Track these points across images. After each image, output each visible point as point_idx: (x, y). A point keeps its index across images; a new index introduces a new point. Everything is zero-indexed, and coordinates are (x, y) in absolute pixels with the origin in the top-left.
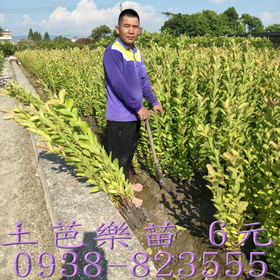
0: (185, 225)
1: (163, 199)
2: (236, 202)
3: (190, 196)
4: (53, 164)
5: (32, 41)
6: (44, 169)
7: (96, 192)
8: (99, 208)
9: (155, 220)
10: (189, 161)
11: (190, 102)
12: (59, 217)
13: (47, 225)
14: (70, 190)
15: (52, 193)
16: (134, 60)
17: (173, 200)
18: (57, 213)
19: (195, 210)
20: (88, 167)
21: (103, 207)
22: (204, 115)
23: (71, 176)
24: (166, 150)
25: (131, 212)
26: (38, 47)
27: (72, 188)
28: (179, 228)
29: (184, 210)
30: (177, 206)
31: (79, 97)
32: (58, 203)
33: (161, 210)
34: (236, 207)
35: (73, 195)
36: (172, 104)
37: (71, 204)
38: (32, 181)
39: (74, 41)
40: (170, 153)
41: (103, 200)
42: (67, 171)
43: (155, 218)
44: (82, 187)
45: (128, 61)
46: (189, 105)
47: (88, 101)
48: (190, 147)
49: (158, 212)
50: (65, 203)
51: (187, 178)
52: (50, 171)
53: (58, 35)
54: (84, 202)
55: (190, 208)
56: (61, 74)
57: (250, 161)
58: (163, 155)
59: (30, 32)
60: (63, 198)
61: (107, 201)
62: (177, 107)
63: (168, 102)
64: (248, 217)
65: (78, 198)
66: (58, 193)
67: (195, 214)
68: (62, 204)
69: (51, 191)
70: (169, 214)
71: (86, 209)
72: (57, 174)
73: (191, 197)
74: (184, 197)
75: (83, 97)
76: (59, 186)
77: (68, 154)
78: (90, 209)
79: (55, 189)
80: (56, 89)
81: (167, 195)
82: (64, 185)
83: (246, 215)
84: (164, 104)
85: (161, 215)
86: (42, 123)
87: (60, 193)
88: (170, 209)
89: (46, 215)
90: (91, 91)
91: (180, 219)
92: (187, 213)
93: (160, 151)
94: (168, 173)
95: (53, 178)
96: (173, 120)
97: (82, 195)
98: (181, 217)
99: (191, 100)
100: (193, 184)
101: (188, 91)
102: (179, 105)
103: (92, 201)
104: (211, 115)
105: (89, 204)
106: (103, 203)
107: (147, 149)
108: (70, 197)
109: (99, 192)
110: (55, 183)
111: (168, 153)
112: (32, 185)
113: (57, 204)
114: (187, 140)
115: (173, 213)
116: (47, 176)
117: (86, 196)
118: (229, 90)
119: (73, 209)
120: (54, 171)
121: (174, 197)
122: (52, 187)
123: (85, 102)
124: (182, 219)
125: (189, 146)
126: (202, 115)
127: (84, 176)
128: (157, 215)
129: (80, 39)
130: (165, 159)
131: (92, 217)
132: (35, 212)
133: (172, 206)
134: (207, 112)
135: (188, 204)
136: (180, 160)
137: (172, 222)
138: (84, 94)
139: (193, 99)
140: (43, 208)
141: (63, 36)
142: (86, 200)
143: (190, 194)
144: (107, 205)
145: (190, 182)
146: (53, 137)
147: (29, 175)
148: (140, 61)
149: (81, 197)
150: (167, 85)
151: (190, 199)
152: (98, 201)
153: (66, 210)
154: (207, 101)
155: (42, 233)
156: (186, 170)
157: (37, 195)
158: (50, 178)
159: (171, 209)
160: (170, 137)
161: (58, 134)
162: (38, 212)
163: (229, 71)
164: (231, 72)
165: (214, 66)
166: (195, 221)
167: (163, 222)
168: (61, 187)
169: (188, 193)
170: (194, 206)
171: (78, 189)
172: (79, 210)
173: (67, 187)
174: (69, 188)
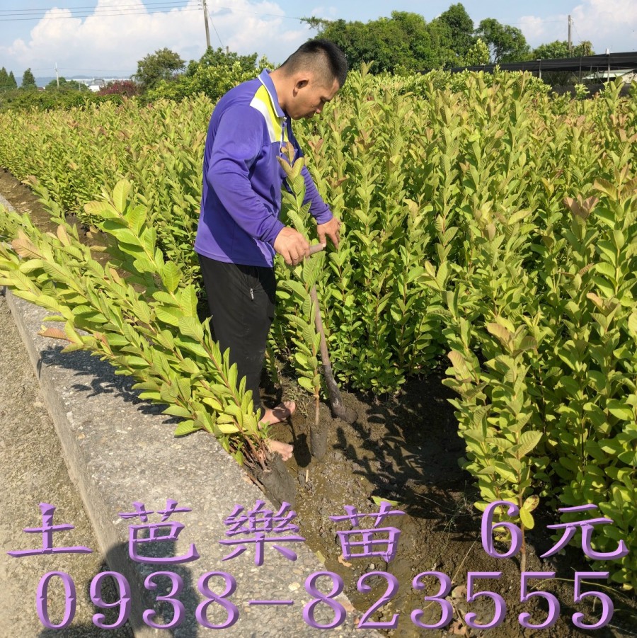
0: (393, 494)
1: (339, 440)
2: (514, 434)
3: (398, 428)
4: (77, 375)
6: (57, 389)
7: (187, 435)
8: (200, 469)
9: (324, 488)
10: (392, 351)
11: (389, 217)
12: (106, 497)
13: (75, 517)
14: (124, 432)
17: (362, 440)
18: (100, 487)
19: (413, 459)
20: (166, 378)
21: (208, 467)
22: (422, 245)
23: (123, 401)
24: (339, 330)
25: (271, 473)
26: (9, 105)
27: (129, 428)
29: (387, 460)
30: (371, 455)
32: (101, 466)
33: (336, 464)
34: (515, 443)
35: (134, 443)
36: (350, 224)
38: (28, 420)
39: (95, 88)
40: (349, 335)
41: (208, 452)
42: (112, 391)
43: (325, 484)
44: (154, 423)
46: (387, 225)
48: (393, 320)
49: (330, 468)
50: (118, 464)
51: (390, 388)
52: (71, 393)
53: (57, 76)
55: (401, 455)
56: (75, 165)
57: (537, 341)
58: (334, 341)
60: (111, 454)
61: (217, 452)
64: (537, 465)
65: (146, 450)
67: (413, 468)
68: (109, 465)
69: (80, 438)
70: (356, 472)
72: (90, 398)
73: (401, 431)
74: (386, 431)
76: (98, 425)
77: (116, 349)
78: (178, 473)
79: (88, 432)
81: (348, 429)
82: (110, 423)
83: (532, 462)
85: (338, 475)
86: (49, 276)
87: (103, 441)
88: (356, 460)
89: (69, 494)
91: (380, 483)
92: (396, 468)
93: (327, 332)
94: (347, 382)
95: (80, 409)
96: (353, 262)
97: (154, 442)
98: (381, 478)
99: (390, 213)
100: (402, 403)
101: (385, 192)
102: (364, 226)
103: (180, 454)
104: (439, 246)
106: (208, 458)
109: (195, 434)
110: (86, 419)
111: (345, 336)
112: (29, 427)
113: (97, 468)
114: (387, 304)
115: (364, 470)
116: (66, 404)
117: (165, 444)
118: (477, 186)
120: (82, 392)
121: (364, 435)
122: (81, 428)
124: (386, 480)
125: (390, 316)
126: (417, 247)
127: (159, 398)
128: (328, 477)
129: (110, 84)
130: (338, 351)
131: (184, 492)
132: (41, 492)
133: (361, 453)
134: (427, 240)
135: (396, 447)
136: (373, 349)
137: (362, 490)
139: (395, 211)
140: (61, 480)
141: (69, 78)
142: (166, 453)
143: (397, 424)
144: (217, 460)
145: (397, 398)
146: (78, 311)
147: (20, 407)
149: (153, 447)
151: (399, 436)
152: (195, 454)
153: (120, 481)
154: (428, 214)
155: (64, 538)
156: (388, 371)
157: (44, 450)
158: (74, 409)
159: (360, 460)
160: (349, 301)
161: (89, 304)
162: (51, 490)
163: (478, 141)
164: (483, 144)
165: (447, 131)
166: (415, 483)
167: (343, 490)
168: (104, 427)
169: (395, 422)
170: (410, 451)
171: (145, 429)
172: (151, 477)
173: (117, 427)
174: (122, 429)
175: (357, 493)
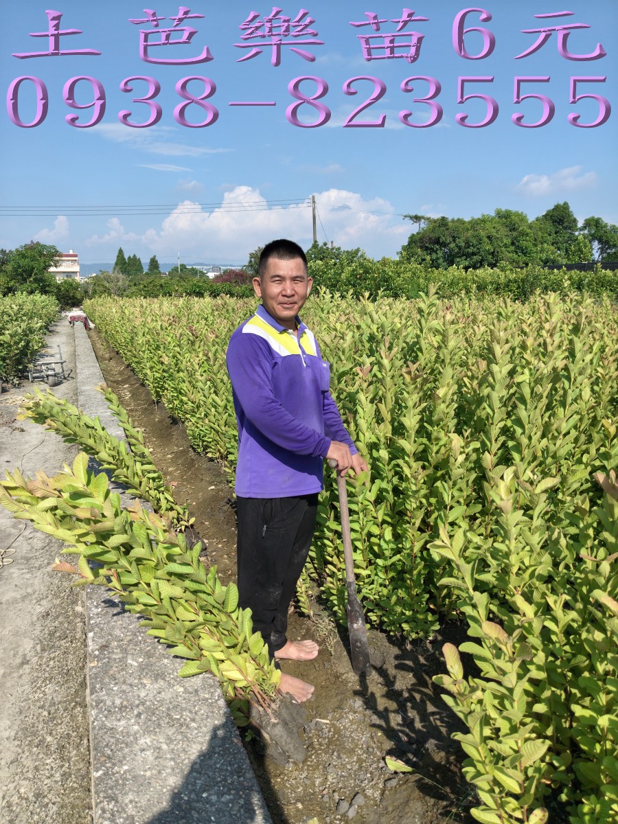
0: (411, 756)
1: (361, 686)
2: (517, 742)
5: (121, 276)
7: (193, 676)
8: (193, 720)
9: (337, 739)
10: (429, 592)
11: (435, 449)
12: (96, 741)
13: (78, 746)
14: (135, 664)
15: (94, 670)
16: (300, 352)
17: (386, 689)
19: (438, 717)
21: (202, 720)
22: (467, 481)
24: (376, 564)
25: (278, 724)
26: (134, 289)
27: (141, 660)
28: (394, 764)
29: (410, 714)
30: (393, 705)
31: (198, 416)
32: (102, 701)
33: (355, 712)
34: (517, 752)
35: (140, 679)
37: (131, 705)
38: (66, 625)
39: (211, 275)
40: (386, 569)
41: (207, 700)
43: (340, 735)
44: (165, 657)
45: (285, 357)
46: (433, 458)
47: (216, 426)
48: (433, 559)
49: (347, 717)
50: (118, 702)
51: (421, 634)
52: (100, 610)
53: (179, 263)
54: (162, 702)
55: (425, 710)
56: (167, 358)
57: (561, 625)
58: (369, 576)
59: (118, 257)
60: (115, 688)
62: (407, 462)
63: (382, 446)
64: (556, 764)
65: (149, 689)
66: (106, 672)
67: (437, 727)
68: (109, 703)
69: (93, 664)
70: (374, 726)
71: (162, 722)
72: (115, 618)
73: (430, 682)
74: (414, 681)
75: (206, 416)
76: (113, 652)
78: (172, 722)
79: (101, 660)
80: (157, 392)
81: (372, 675)
82: (124, 651)
83: (551, 759)
84: (374, 451)
85: (355, 727)
87: (111, 672)
88: (376, 712)
89: (80, 717)
90: (223, 403)
91: (398, 740)
92: (418, 725)
93: (364, 564)
94: (378, 622)
95: (102, 629)
96: (396, 491)
97: (159, 680)
98: (401, 734)
99: (437, 445)
100: (437, 649)
101: (431, 423)
102: (409, 456)
103: (180, 699)
104: (486, 484)
105: (171, 707)
106: (205, 708)
107: (332, 557)
108: (131, 685)
109: (201, 676)
110: (104, 643)
111: (381, 571)
112: (65, 632)
115: (383, 724)
116: (91, 622)
117: (169, 683)
118: (526, 427)
119: (133, 721)
120: (109, 610)
121: (389, 682)
122: (97, 653)
123: (211, 428)
124: (405, 739)
125: (429, 555)
126: (462, 484)
128: (344, 726)
129: (225, 272)
130: (372, 586)
131: (172, 746)
132: (58, 709)
133: (382, 703)
134: (473, 476)
135: (422, 700)
136: (408, 589)
137: (378, 748)
138: (208, 411)
139: (442, 443)
140: (77, 699)
141: (189, 265)
142: (166, 695)
143: (427, 674)
144: (213, 712)
145: (431, 643)
147: (63, 608)
148: (316, 355)
149: (156, 686)
150: (382, 407)
151: (427, 687)
152: (194, 701)
153: (115, 723)
154: (476, 450)
155: (63, 769)
156: (421, 617)
157: (72, 662)
158: (96, 629)
159: (380, 712)
160: (388, 534)
162: (66, 710)
163: (528, 381)
164: (532, 384)
165: (495, 368)
166: (436, 745)
167: (357, 745)
168: (117, 655)
169: (424, 671)
170: (436, 706)
171: (155, 663)
172: (145, 723)
173: (129, 657)
174: (133, 660)
175: (371, 750)
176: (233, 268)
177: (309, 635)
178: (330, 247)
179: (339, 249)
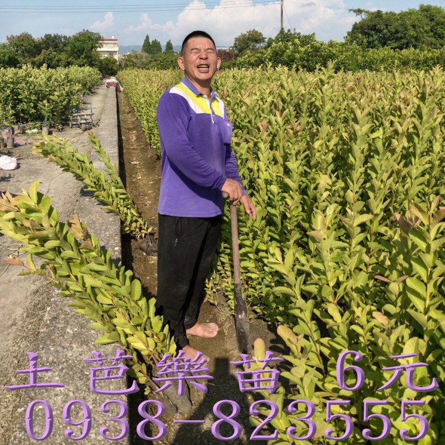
5: (145, 54)
11: (313, 186)
14: (71, 332)
15: (42, 334)
27: (76, 329)
35: (71, 343)
37: (59, 361)
43: (220, 396)
45: (199, 114)
46: (311, 193)
50: (51, 359)
54: (80, 361)
60: (52, 349)
62: (290, 195)
63: (274, 183)
65: (74, 351)
66: (50, 337)
71: (75, 376)
76: (59, 322)
78: (82, 377)
79: (49, 327)
82: (67, 322)
84: (268, 185)
93: (255, 270)
94: (261, 313)
96: (285, 216)
97: (84, 346)
99: (314, 183)
101: (310, 167)
108: (63, 347)
109: (113, 345)
110: (55, 316)
116: (52, 300)
117: (90, 348)
119: (56, 373)
122: (48, 322)
139: (318, 181)
142: (85, 357)
149: (80, 349)
150: (277, 153)
158: (53, 305)
160: (272, 249)
163: (381, 137)
168: (61, 325)
171: (85, 332)
172: (63, 376)
173: (69, 327)
174: (71, 329)
176: (223, 49)
177: (215, 320)
178: (293, 33)
179: (299, 34)
